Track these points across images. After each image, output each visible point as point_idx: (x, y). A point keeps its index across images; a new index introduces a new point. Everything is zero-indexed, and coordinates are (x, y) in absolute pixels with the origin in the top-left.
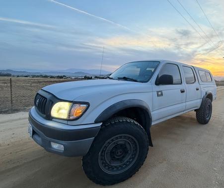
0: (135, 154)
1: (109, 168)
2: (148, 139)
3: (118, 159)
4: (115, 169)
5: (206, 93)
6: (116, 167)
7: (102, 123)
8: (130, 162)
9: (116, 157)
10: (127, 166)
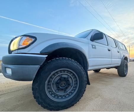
0: (76, 87)
1: (55, 96)
2: (86, 76)
3: (62, 89)
4: (60, 97)
5: (124, 56)
6: (61, 96)
7: (47, 56)
8: (72, 93)
9: (60, 87)
10: (69, 95)
